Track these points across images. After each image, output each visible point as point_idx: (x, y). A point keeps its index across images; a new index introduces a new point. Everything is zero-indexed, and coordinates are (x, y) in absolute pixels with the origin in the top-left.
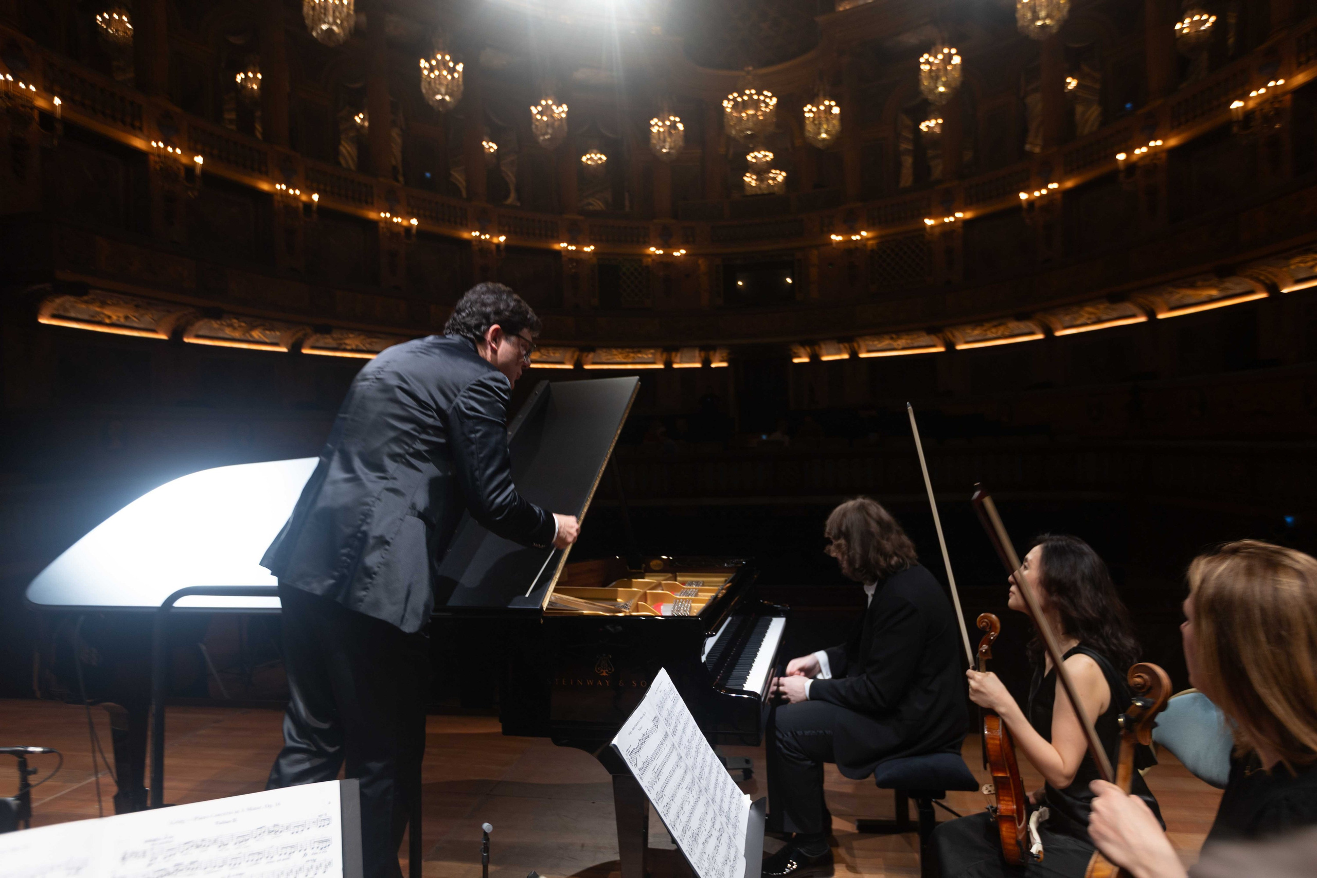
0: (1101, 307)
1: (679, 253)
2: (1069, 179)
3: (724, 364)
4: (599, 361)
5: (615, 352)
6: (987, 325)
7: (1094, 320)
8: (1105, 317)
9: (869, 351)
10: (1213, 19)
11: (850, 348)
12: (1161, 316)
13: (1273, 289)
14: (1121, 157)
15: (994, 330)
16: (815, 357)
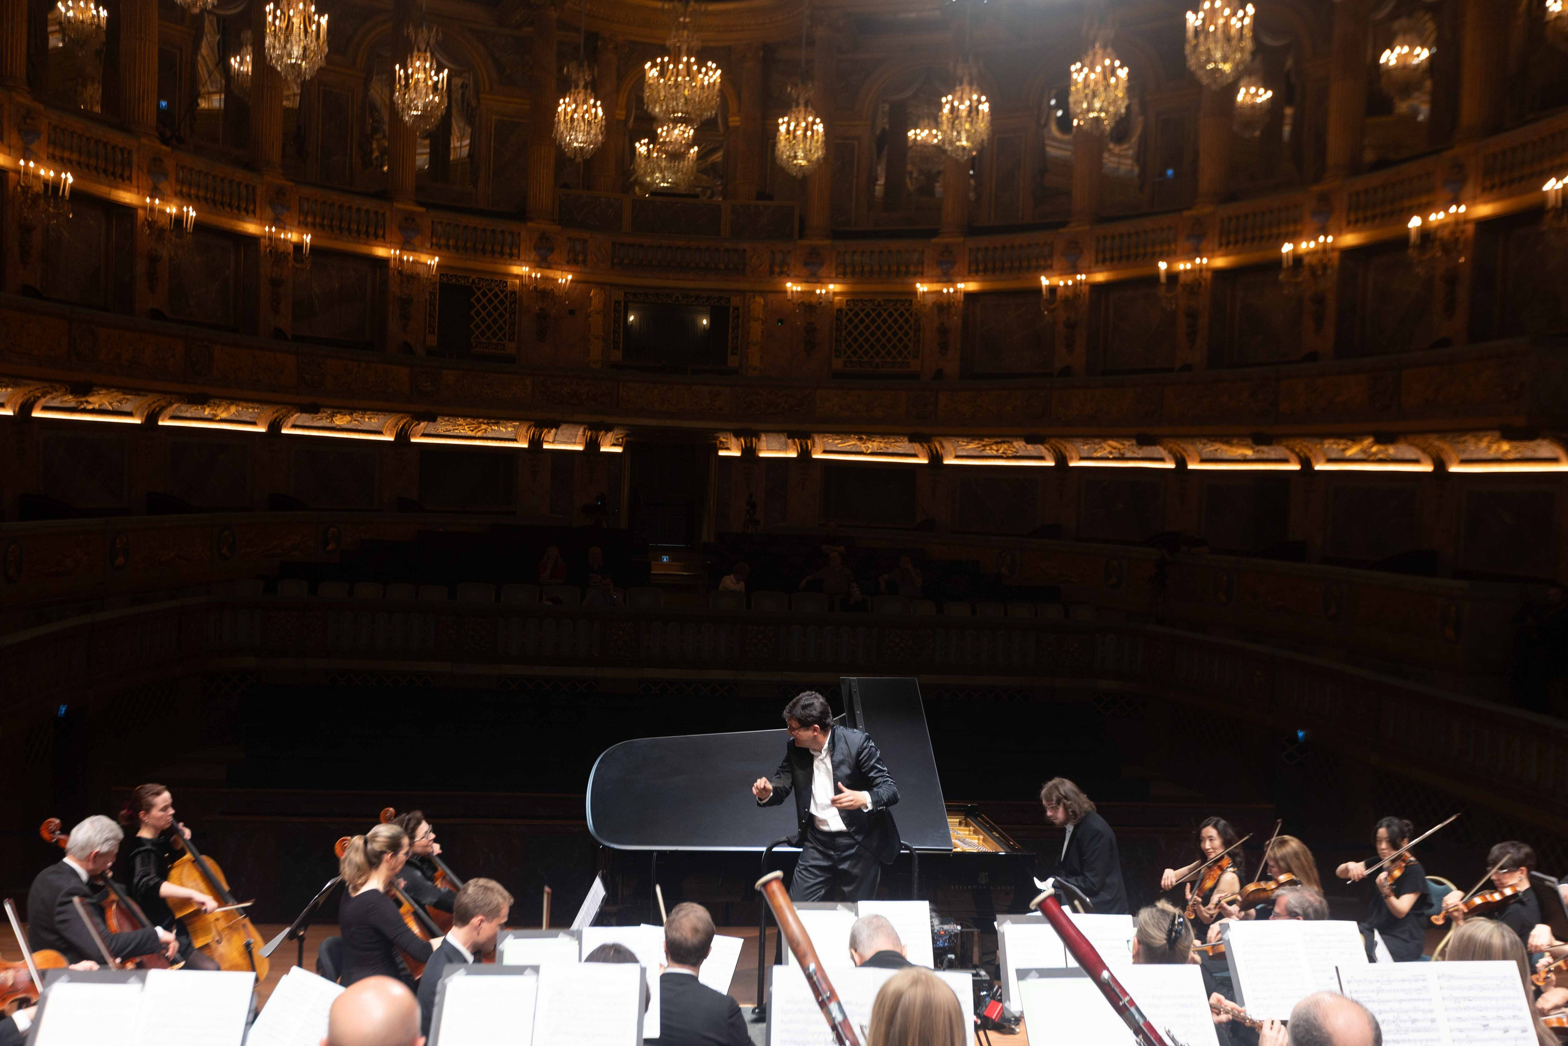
0: (1127, 443)
1: (564, 278)
2: (1100, 271)
3: (619, 450)
4: (433, 432)
5: (461, 421)
6: (986, 441)
7: (1117, 455)
8: (1128, 455)
9: (825, 452)
10: (1270, 94)
11: (801, 445)
12: (1191, 467)
13: (1306, 463)
14: (1163, 266)
15: (994, 447)
16: (749, 452)
